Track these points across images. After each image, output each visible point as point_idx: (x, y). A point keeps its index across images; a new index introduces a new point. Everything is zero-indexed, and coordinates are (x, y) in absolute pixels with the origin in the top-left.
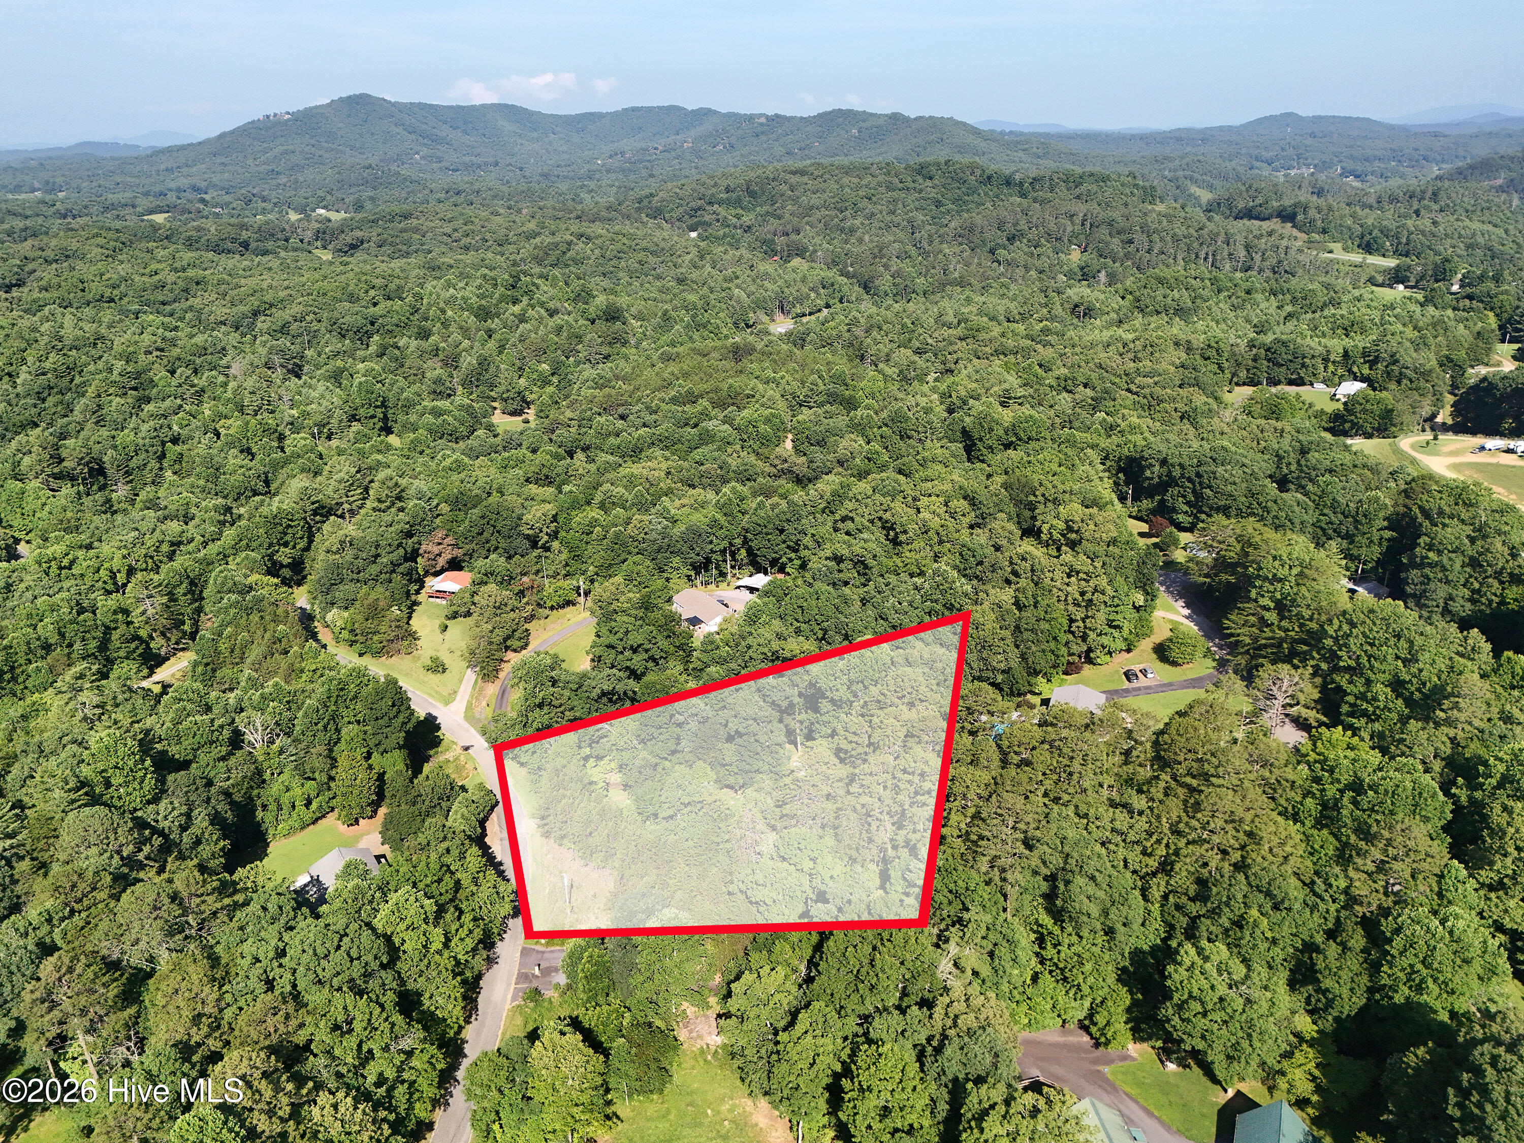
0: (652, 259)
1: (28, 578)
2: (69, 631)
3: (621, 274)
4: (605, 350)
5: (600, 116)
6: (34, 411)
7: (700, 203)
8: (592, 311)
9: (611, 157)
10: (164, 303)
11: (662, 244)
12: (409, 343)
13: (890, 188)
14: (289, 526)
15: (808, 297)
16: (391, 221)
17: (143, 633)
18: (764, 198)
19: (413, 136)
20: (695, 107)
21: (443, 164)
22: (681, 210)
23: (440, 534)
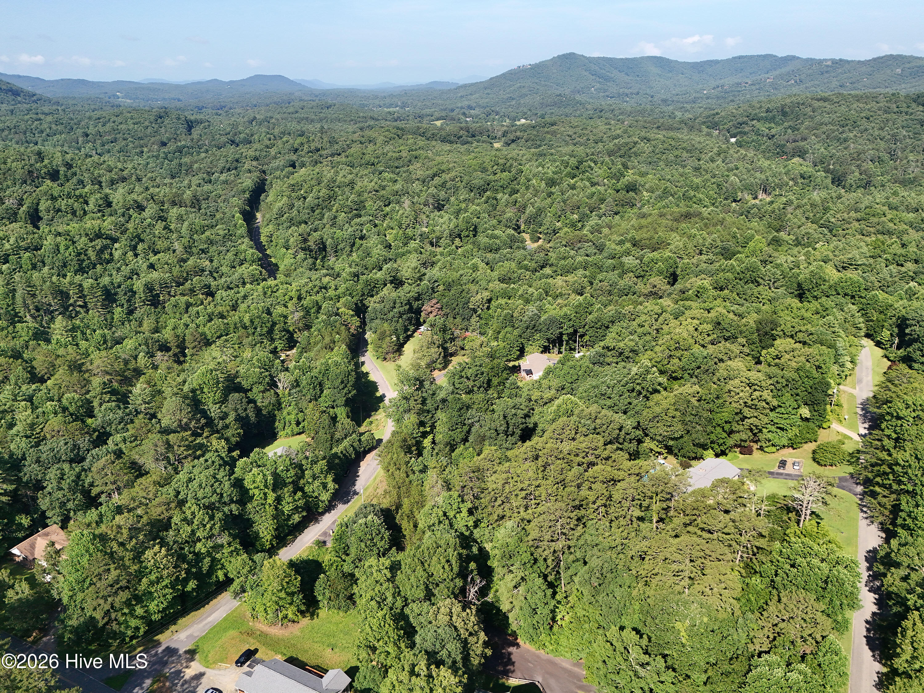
0: (685, 154)
1: (256, 294)
2: (257, 321)
3: (661, 163)
4: (615, 209)
5: (717, 62)
6: (307, 216)
7: (745, 119)
8: (619, 185)
9: (714, 88)
10: (397, 168)
11: (697, 145)
12: (503, 197)
13: (887, 111)
14: (375, 287)
15: (787, 184)
16: (543, 127)
17: (291, 329)
18: (792, 116)
19: (594, 77)
20: (784, 55)
21: (607, 93)
22: (731, 123)
23: (434, 301)
